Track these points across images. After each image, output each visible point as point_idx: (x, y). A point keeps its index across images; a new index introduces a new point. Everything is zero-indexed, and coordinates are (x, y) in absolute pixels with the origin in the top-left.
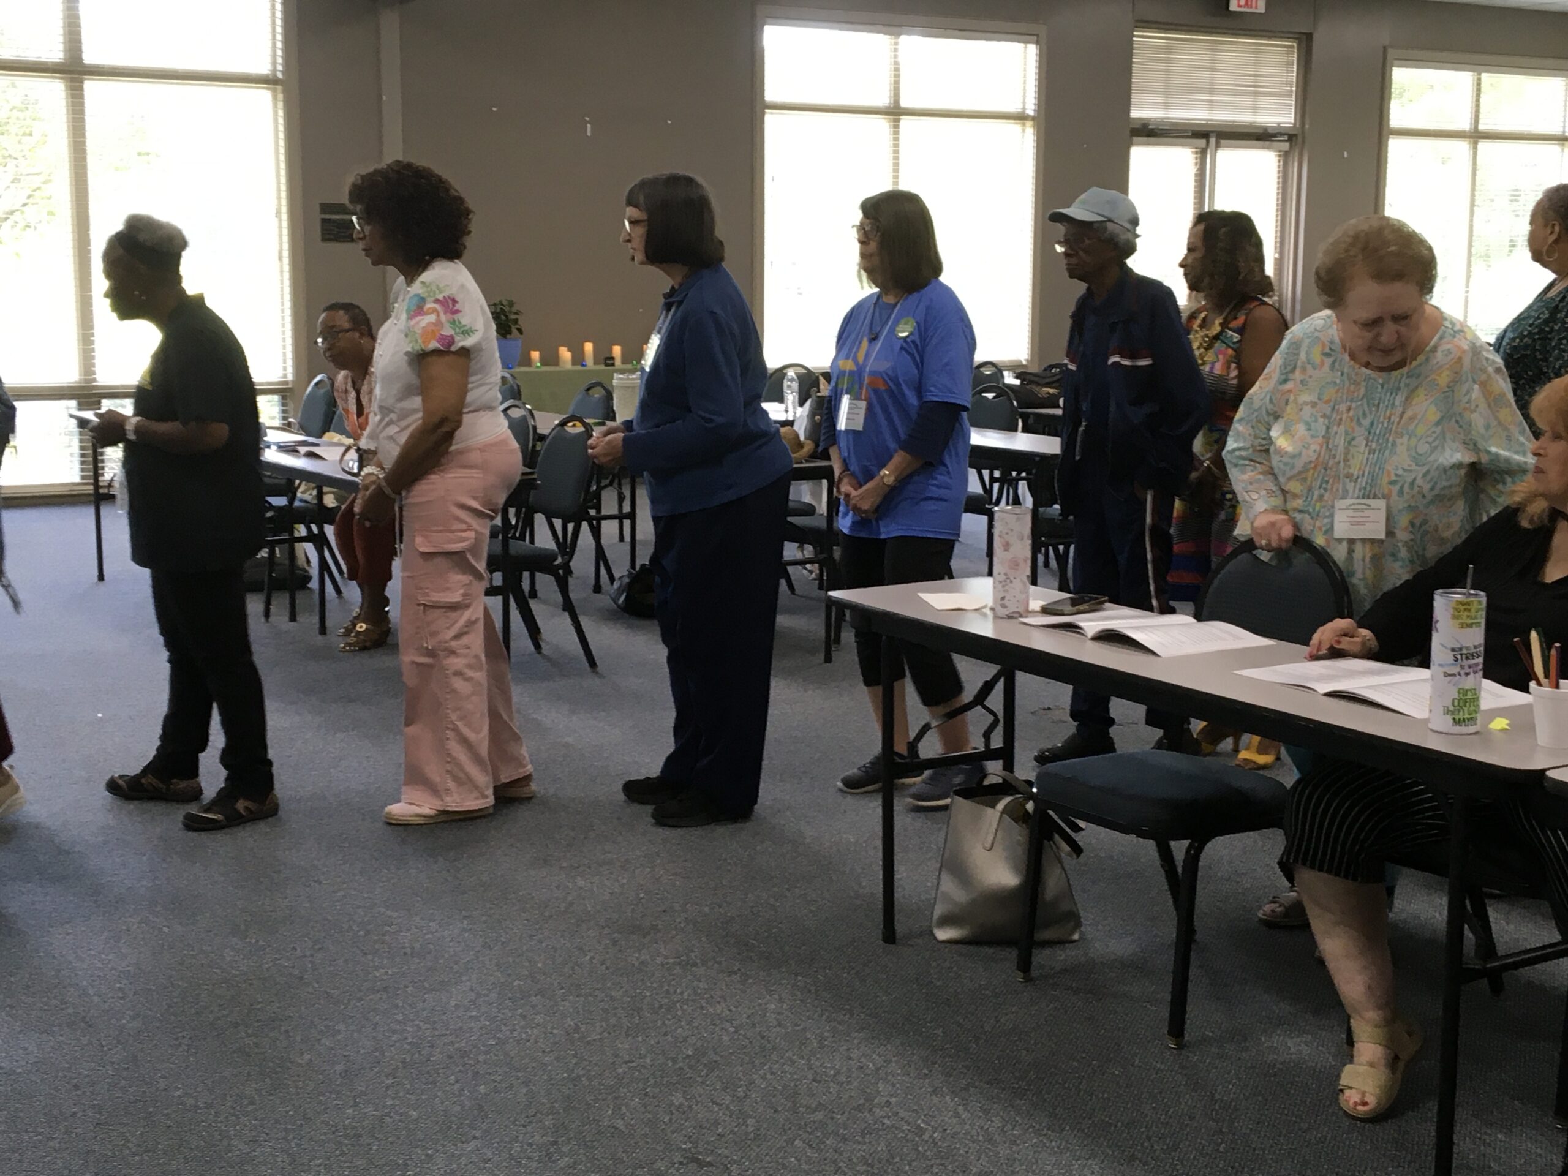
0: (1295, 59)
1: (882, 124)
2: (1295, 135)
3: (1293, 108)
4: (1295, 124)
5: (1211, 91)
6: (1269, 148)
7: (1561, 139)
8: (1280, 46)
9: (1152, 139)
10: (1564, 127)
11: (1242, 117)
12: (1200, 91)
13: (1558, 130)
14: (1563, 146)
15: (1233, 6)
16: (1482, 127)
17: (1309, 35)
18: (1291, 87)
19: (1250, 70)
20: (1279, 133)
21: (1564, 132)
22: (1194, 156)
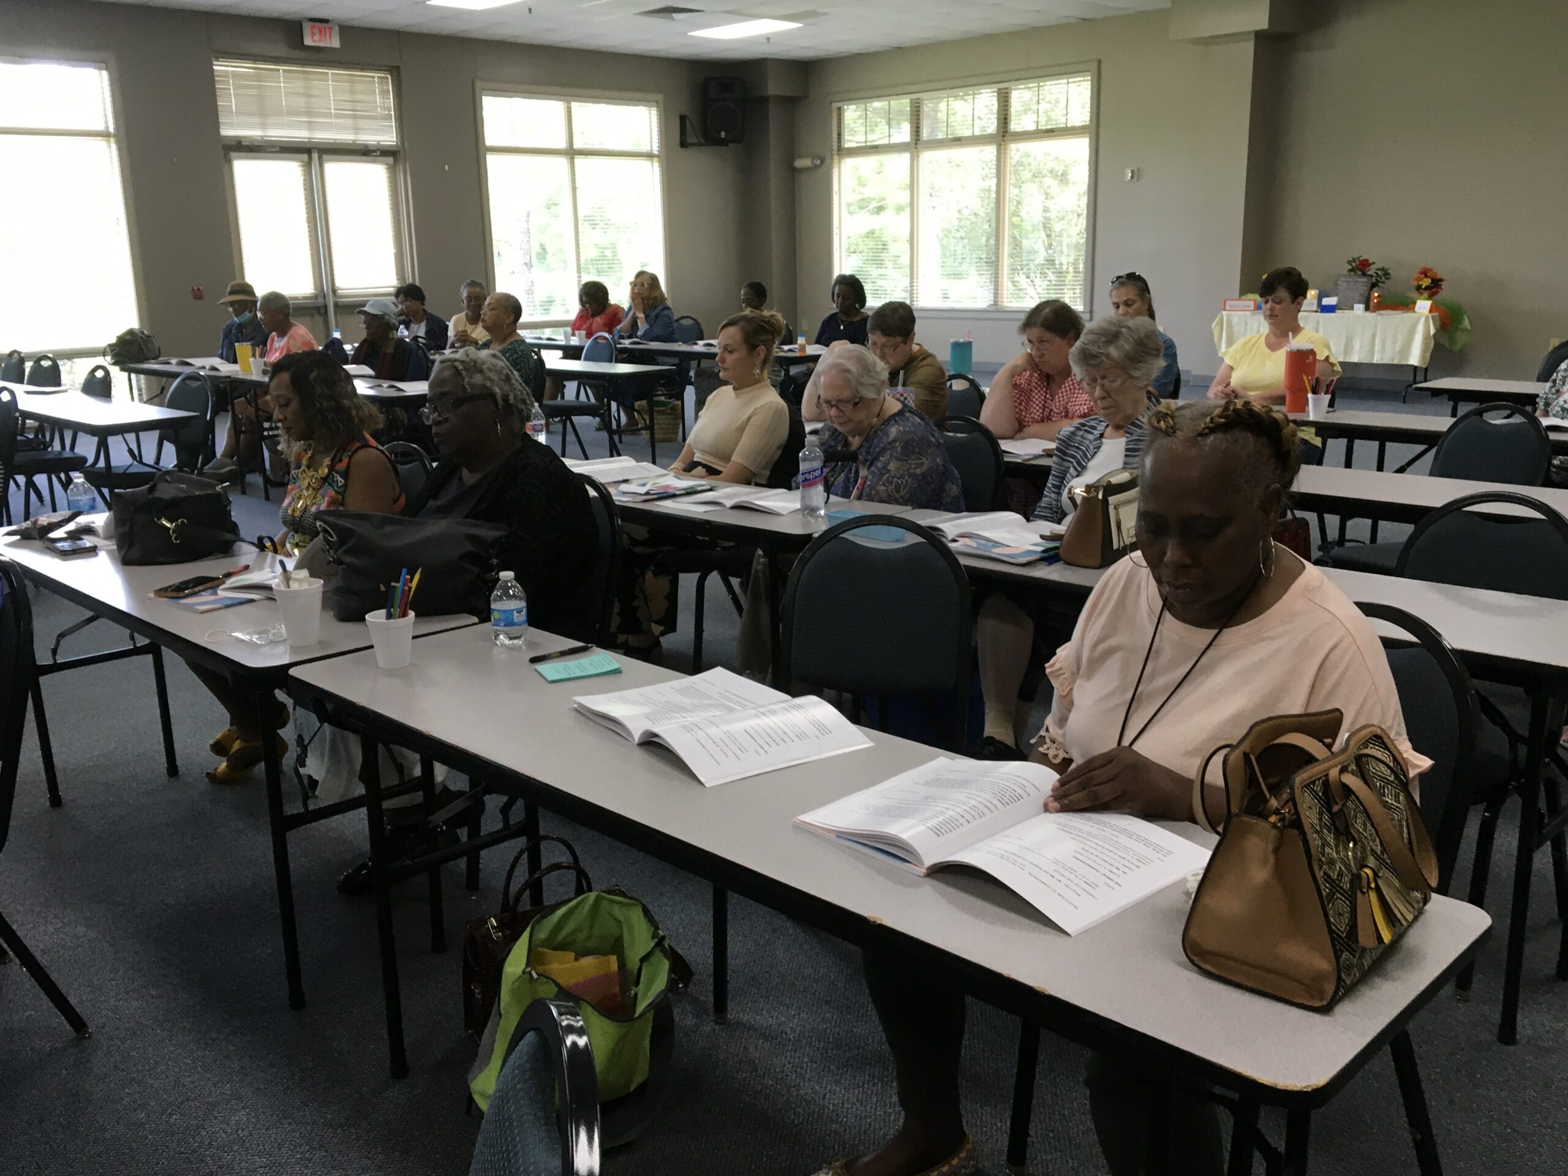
0: (391, 88)
2: (399, 152)
3: (394, 129)
4: (397, 142)
5: (309, 113)
6: (375, 162)
7: (649, 156)
8: (374, 77)
9: (250, 154)
10: (651, 146)
11: (345, 137)
12: (297, 113)
13: (645, 148)
14: (652, 161)
15: (308, 41)
16: (576, 146)
17: (398, 68)
18: (389, 110)
19: (348, 97)
20: (378, 150)
21: (652, 150)
22: (301, 168)
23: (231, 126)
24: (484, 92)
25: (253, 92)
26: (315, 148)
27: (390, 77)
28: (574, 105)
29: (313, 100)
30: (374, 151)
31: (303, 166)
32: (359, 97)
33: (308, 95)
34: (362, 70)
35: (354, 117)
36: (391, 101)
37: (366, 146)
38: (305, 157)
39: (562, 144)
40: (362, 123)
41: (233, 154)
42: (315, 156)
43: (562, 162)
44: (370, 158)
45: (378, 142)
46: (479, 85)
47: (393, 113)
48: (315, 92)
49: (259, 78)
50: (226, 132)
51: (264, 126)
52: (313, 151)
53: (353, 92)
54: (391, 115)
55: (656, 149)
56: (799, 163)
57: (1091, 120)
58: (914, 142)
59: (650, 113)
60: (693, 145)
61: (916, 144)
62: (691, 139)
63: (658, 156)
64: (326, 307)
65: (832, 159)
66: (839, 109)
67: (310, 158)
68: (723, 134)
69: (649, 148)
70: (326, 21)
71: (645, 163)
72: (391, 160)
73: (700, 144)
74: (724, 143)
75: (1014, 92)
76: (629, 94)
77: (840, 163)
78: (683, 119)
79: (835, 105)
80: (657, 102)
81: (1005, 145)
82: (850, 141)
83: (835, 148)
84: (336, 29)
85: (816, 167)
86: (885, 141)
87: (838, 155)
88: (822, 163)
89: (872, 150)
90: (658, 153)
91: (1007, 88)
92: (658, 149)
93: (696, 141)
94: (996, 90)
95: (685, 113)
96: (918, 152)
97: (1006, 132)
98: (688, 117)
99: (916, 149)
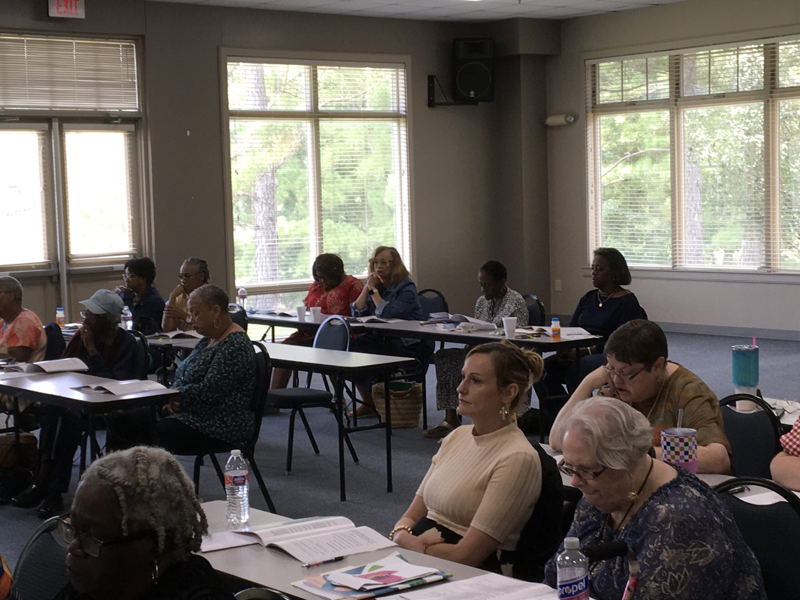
0: (135, 56)
2: (140, 118)
3: (137, 96)
4: (139, 109)
5: (52, 82)
6: (114, 130)
7: (395, 116)
8: (118, 46)
10: (398, 107)
11: (87, 105)
12: (40, 83)
13: (391, 109)
14: (399, 121)
15: (53, 12)
16: (321, 108)
17: (143, 37)
18: (133, 78)
19: (92, 66)
20: (119, 118)
21: (399, 110)
22: (40, 137)
24: (228, 58)
26: (55, 117)
27: (134, 45)
28: (319, 68)
29: (56, 70)
30: (116, 119)
31: (43, 135)
33: (51, 65)
34: (107, 39)
35: (98, 85)
36: (136, 69)
37: (108, 113)
38: (46, 126)
40: (104, 91)
42: (56, 125)
44: (112, 126)
45: (120, 109)
46: (223, 50)
47: (136, 81)
48: (59, 62)
49: (3, 50)
52: (53, 119)
53: (97, 61)
54: (134, 83)
55: (402, 110)
56: (552, 121)
58: (674, 98)
59: (397, 75)
60: (441, 104)
61: (676, 101)
62: (439, 98)
63: (405, 116)
64: (58, 276)
65: (587, 116)
66: (594, 66)
67: (50, 127)
68: (472, 93)
69: (396, 109)
71: (392, 125)
72: (132, 127)
73: (449, 104)
74: (473, 102)
75: (781, 47)
77: (594, 120)
78: (431, 79)
79: (589, 63)
80: (404, 63)
81: (773, 101)
82: (604, 97)
83: (590, 105)
85: (570, 124)
86: (643, 98)
87: (593, 112)
88: (575, 120)
89: (628, 107)
90: (404, 113)
91: (774, 44)
92: (404, 109)
93: (444, 101)
94: (762, 45)
95: (431, 74)
96: (677, 109)
97: (774, 88)
98: (435, 76)
99: (676, 105)
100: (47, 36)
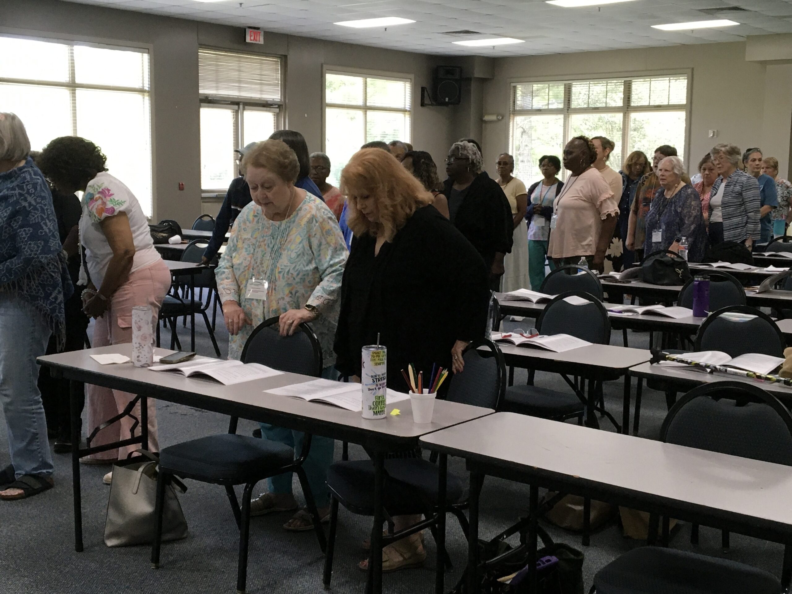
0: (279, 68)
1: (66, 92)
2: (282, 105)
3: (280, 91)
4: (281, 100)
5: (240, 82)
6: (269, 111)
7: (404, 111)
8: (272, 61)
9: (211, 105)
10: (405, 105)
11: (255, 95)
12: (233, 81)
13: (400, 106)
14: (405, 114)
15: (248, 40)
16: (368, 104)
18: (278, 81)
19: (258, 72)
20: (274, 104)
21: (405, 107)
22: (233, 114)
23: (204, 88)
24: (327, 71)
25: (213, 68)
26: (241, 102)
27: (279, 60)
28: (368, 80)
29: (242, 74)
30: (272, 105)
31: (233, 112)
32: (264, 73)
33: (239, 71)
34: (267, 56)
35: (261, 84)
36: (280, 75)
37: (267, 101)
38: (236, 107)
39: (360, 103)
40: (265, 88)
41: (202, 104)
42: (241, 106)
43: (360, 113)
44: (268, 109)
45: (273, 99)
46: (324, 66)
47: (280, 82)
48: (243, 69)
49: (217, 60)
50: (201, 91)
51: (217, 88)
52: (240, 104)
53: (261, 69)
54: (279, 83)
55: (408, 107)
56: (487, 118)
57: (687, 102)
58: (566, 108)
59: (405, 85)
60: (429, 105)
61: (568, 110)
62: (427, 101)
63: (409, 111)
65: (510, 116)
67: (239, 108)
68: (447, 99)
70: (258, 28)
71: (400, 115)
72: (277, 110)
73: (432, 105)
74: (446, 104)
76: (396, 74)
77: (514, 119)
78: (423, 89)
79: (512, 85)
80: (411, 79)
81: (628, 113)
82: (519, 106)
83: (511, 110)
84: (262, 33)
85: (499, 120)
86: (546, 107)
87: (513, 114)
88: (502, 118)
89: (537, 112)
90: (409, 109)
91: (630, 81)
92: (409, 107)
93: (430, 103)
94: (623, 81)
95: (424, 86)
96: (568, 115)
97: (629, 106)
98: (426, 88)
99: (568, 112)
100: (237, 53)
